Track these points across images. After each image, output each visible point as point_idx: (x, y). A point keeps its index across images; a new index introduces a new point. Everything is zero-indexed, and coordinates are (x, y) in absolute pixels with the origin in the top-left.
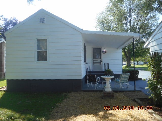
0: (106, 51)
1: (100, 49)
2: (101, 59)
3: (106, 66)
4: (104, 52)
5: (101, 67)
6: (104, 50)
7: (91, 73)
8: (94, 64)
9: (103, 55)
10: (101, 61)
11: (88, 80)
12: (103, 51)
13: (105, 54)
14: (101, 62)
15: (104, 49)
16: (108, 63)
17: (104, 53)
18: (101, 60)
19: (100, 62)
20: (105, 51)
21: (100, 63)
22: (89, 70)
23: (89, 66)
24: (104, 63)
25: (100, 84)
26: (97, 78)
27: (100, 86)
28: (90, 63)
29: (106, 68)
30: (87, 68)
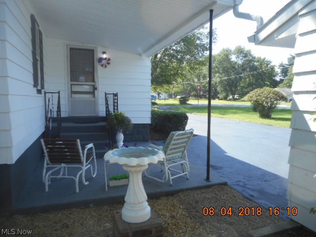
0: (109, 59)
1: (91, 52)
2: (94, 81)
3: (111, 102)
4: (104, 62)
5: (95, 104)
6: (104, 56)
7: (63, 125)
8: (73, 95)
9: (100, 71)
10: (95, 88)
11: (47, 159)
12: (100, 60)
13: (106, 66)
14: (96, 91)
15: (104, 53)
16: (116, 95)
17: (102, 65)
18: (94, 86)
19: (92, 90)
20: (105, 59)
21: (93, 93)
22: (55, 115)
23: (56, 102)
24: (106, 94)
25: (94, 167)
26: (83, 149)
27: (94, 176)
28: (59, 93)
29: (111, 109)
30: (50, 107)
